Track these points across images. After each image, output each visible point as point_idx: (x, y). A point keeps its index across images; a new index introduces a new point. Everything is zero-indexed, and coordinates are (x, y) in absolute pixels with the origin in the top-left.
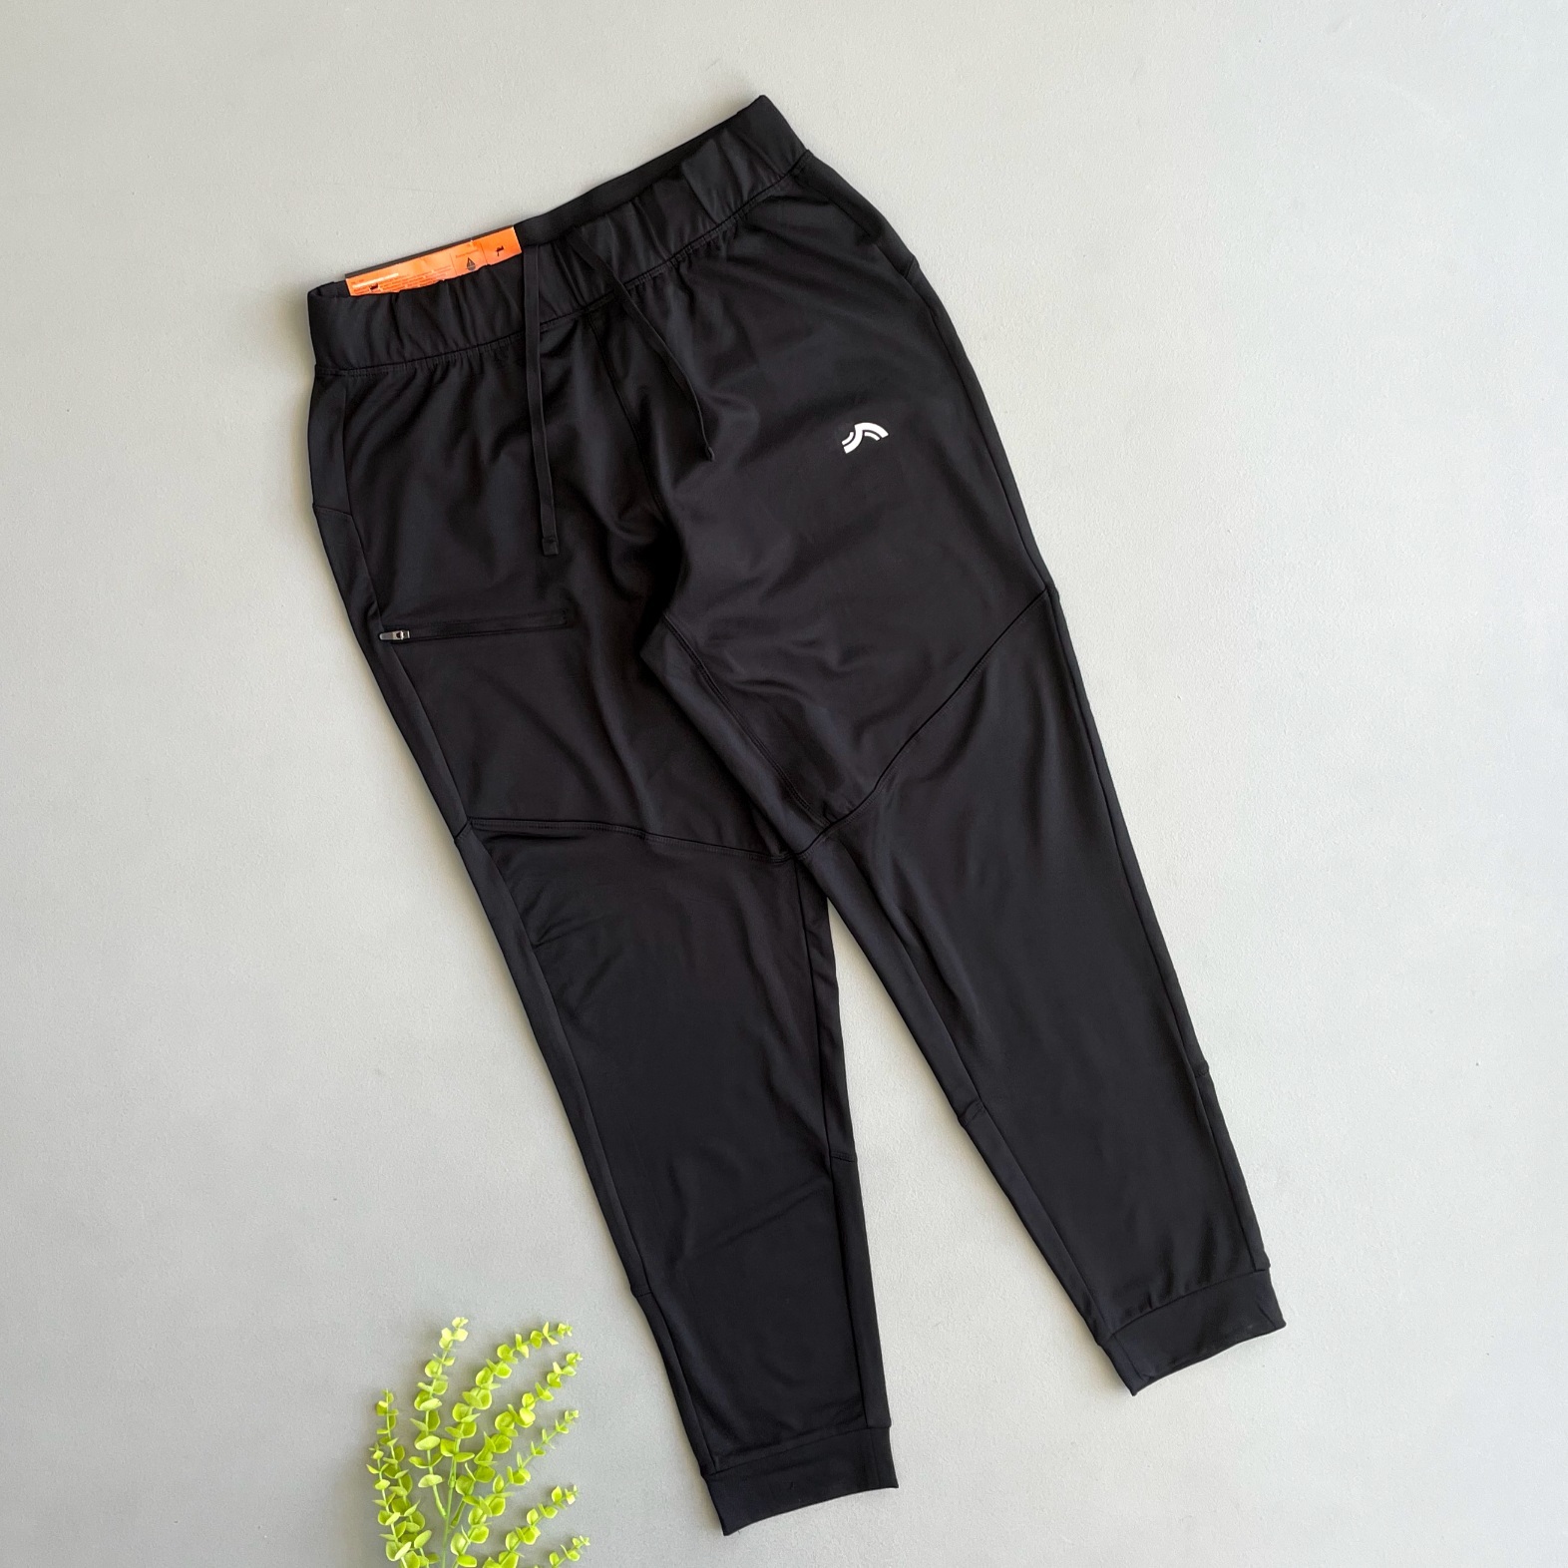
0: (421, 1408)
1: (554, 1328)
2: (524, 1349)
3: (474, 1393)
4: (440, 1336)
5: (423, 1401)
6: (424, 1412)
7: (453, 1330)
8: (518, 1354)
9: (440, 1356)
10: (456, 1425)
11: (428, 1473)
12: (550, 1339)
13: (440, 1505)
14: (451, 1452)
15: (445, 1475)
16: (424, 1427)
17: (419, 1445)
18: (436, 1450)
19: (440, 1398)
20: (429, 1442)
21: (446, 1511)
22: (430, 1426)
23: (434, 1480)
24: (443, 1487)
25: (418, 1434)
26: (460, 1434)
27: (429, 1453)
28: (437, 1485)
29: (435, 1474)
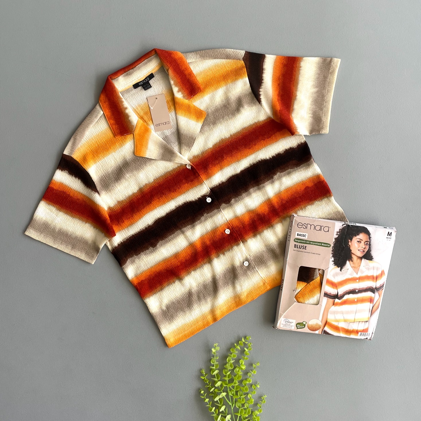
0: (213, 374)
1: (245, 338)
2: (239, 347)
3: (227, 365)
4: (212, 351)
5: (213, 372)
6: (215, 375)
7: (215, 348)
8: (237, 350)
9: (214, 357)
10: (225, 376)
11: (221, 393)
12: (245, 342)
13: (228, 401)
14: (226, 384)
15: (227, 392)
16: (216, 379)
17: (216, 386)
18: (221, 385)
19: (218, 369)
20: (219, 384)
21: (230, 402)
22: (217, 379)
23: (224, 394)
24: (227, 396)
25: (215, 382)
26: (227, 379)
27: (219, 386)
28: (226, 396)
29: (223, 392)
